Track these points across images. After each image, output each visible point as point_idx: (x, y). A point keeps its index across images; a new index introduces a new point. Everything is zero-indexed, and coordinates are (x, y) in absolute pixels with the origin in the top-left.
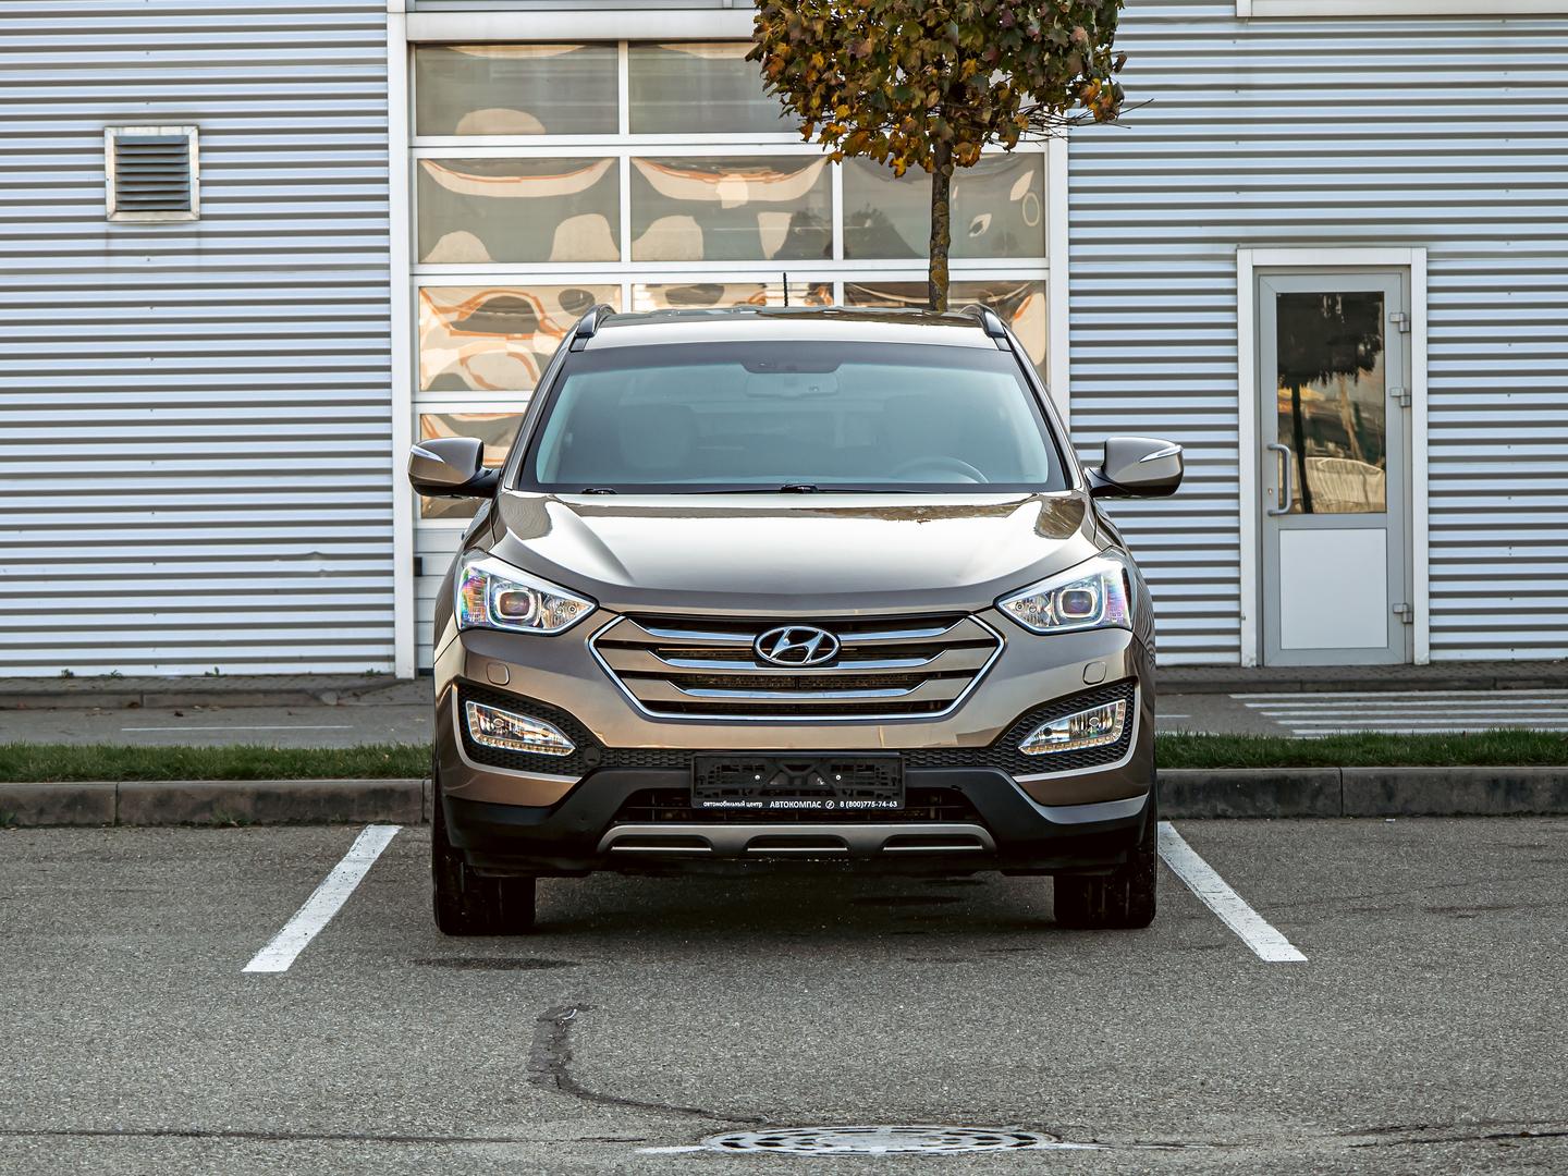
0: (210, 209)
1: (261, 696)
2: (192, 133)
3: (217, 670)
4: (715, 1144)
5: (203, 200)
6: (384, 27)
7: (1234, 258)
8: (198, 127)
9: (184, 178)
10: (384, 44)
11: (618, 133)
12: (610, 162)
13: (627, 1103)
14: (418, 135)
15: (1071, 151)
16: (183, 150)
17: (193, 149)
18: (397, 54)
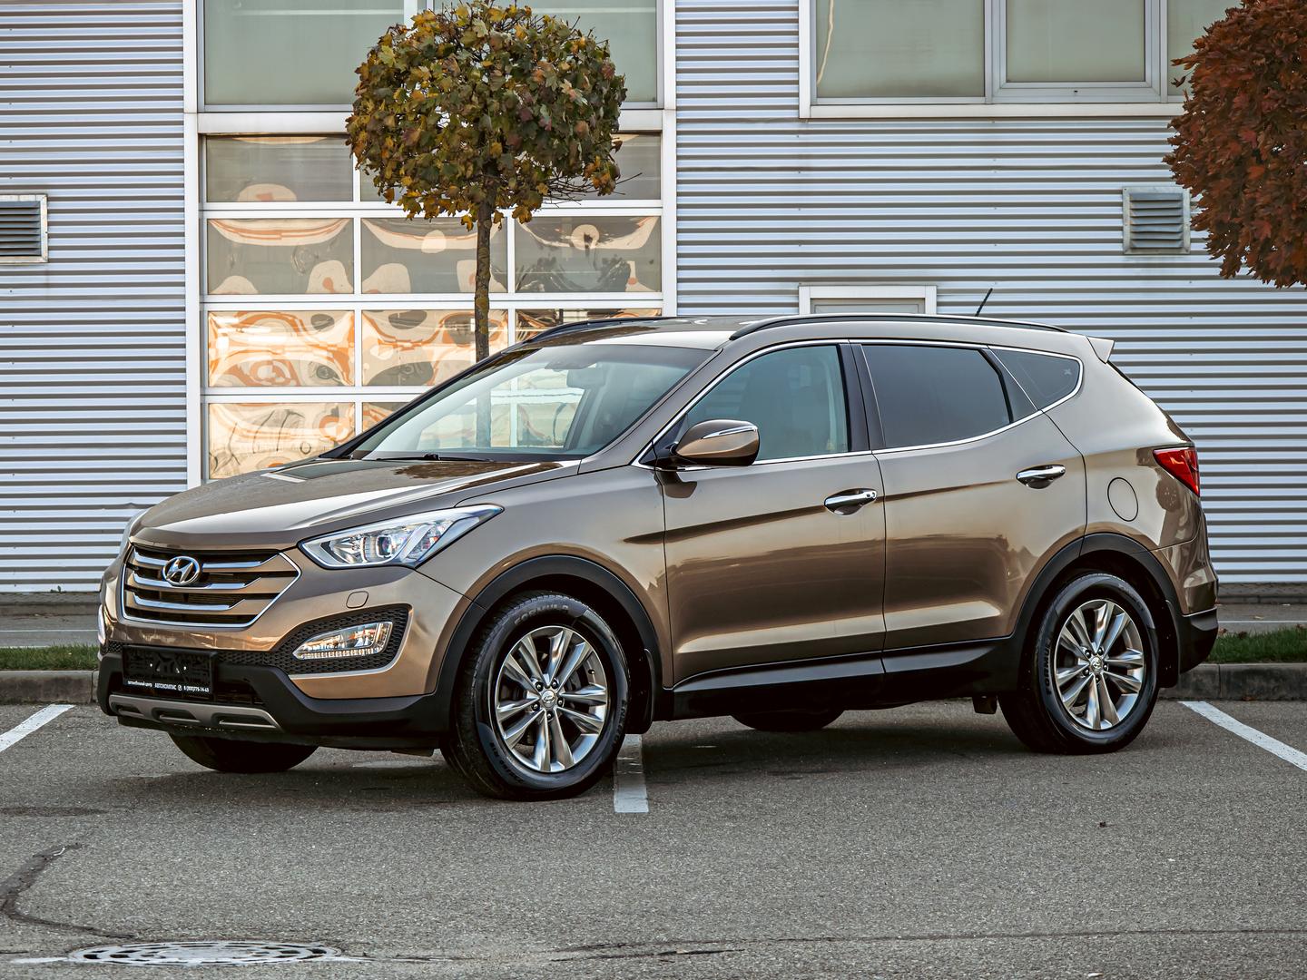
0: (56, 254)
1: (83, 607)
2: (42, 199)
3: (59, 588)
4: (79, 957)
5: (50, 248)
6: (181, 123)
7: (796, 293)
8: (47, 195)
9: (37, 232)
10: (182, 135)
11: (352, 201)
12: (347, 221)
13: (43, 922)
14: (207, 201)
15: (679, 215)
16: (37, 212)
17: (43, 211)
18: (191, 143)
